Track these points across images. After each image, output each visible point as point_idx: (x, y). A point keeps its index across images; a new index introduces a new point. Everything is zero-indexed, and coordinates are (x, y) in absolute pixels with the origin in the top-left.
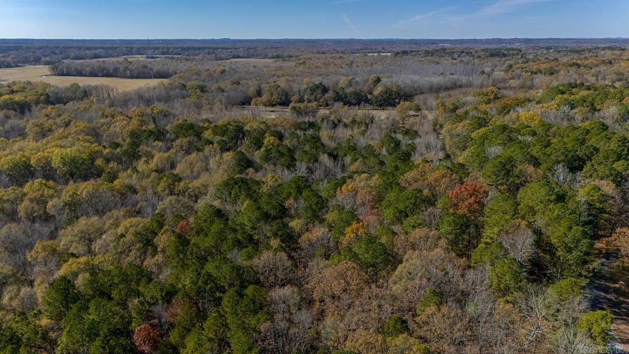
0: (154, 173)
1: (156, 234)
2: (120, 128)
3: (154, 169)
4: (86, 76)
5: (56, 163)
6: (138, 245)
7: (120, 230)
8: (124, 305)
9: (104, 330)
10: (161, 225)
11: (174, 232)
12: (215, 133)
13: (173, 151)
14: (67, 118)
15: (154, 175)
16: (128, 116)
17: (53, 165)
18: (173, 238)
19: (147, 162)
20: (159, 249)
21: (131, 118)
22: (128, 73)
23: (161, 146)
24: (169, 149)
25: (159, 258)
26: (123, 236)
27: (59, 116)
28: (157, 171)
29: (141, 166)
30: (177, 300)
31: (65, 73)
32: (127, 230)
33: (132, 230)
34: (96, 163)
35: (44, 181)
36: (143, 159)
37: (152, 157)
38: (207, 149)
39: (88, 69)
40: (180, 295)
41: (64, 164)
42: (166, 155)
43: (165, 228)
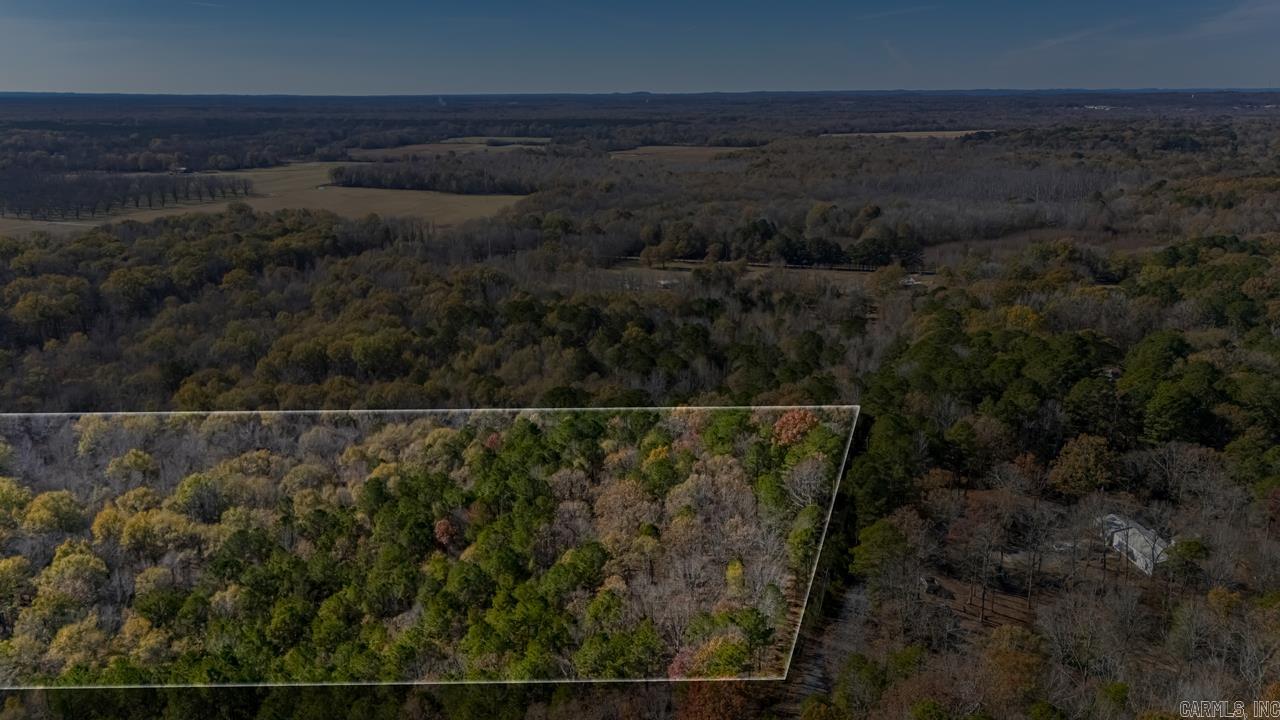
0: (472, 374)
1: (465, 447)
2: (435, 302)
3: (474, 367)
4: (385, 187)
5: (357, 355)
6: (445, 457)
7: (428, 440)
8: (428, 507)
9: (411, 522)
10: (471, 437)
11: (483, 446)
12: (561, 318)
13: (500, 342)
14: (365, 283)
15: (472, 376)
16: (446, 283)
17: (353, 357)
18: (481, 452)
19: (465, 358)
20: (466, 463)
21: (451, 285)
22: (454, 184)
23: (486, 336)
24: (496, 338)
25: (465, 470)
26: (430, 446)
27: (354, 277)
28: (475, 371)
29: (458, 363)
30: (476, 506)
31: (353, 181)
32: (435, 441)
33: (440, 441)
34: (403, 356)
35: (345, 379)
36: (462, 353)
37: (474, 349)
38: (546, 342)
39: (389, 176)
40: (477, 502)
41: (366, 356)
42: (491, 348)
43: (475, 440)
